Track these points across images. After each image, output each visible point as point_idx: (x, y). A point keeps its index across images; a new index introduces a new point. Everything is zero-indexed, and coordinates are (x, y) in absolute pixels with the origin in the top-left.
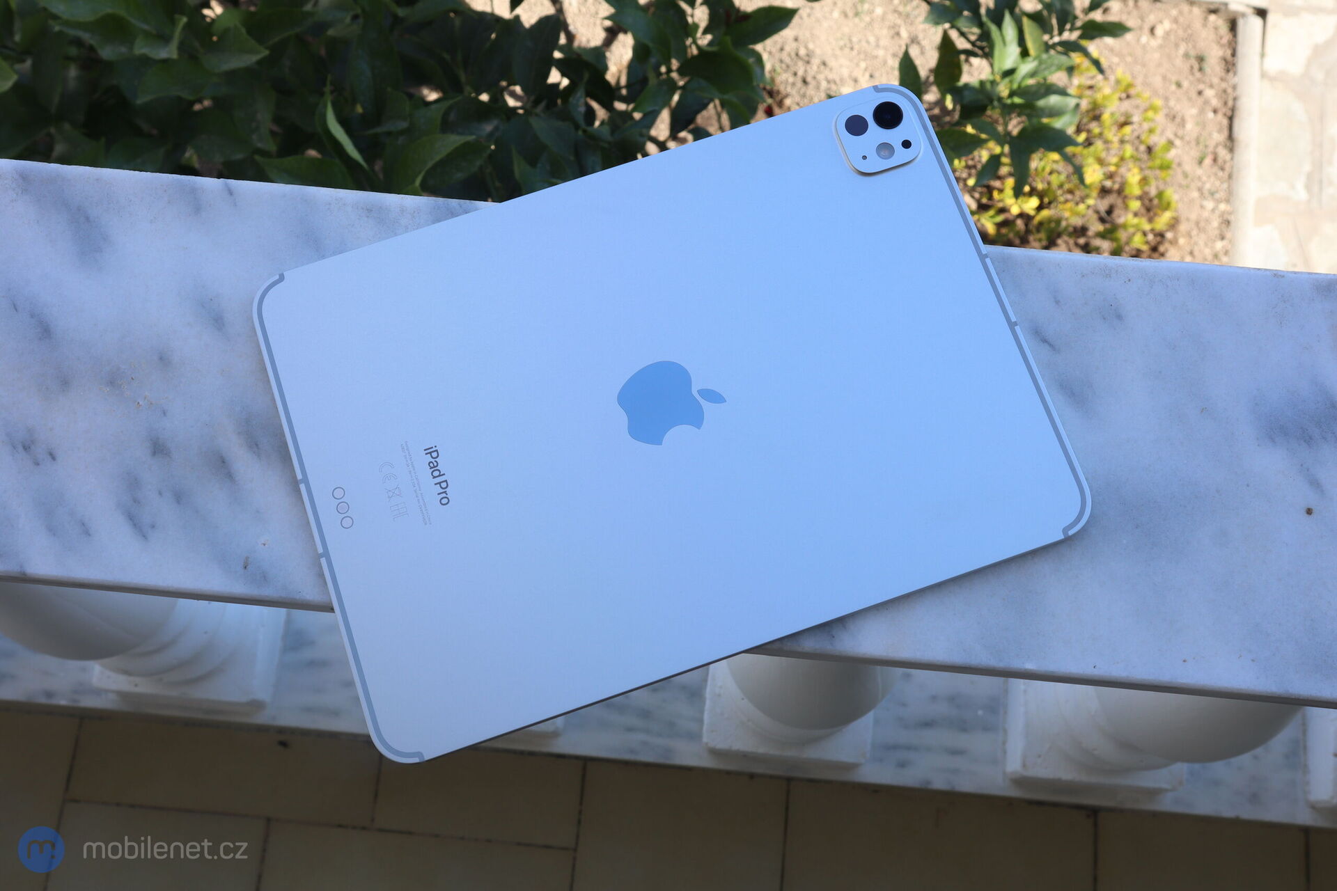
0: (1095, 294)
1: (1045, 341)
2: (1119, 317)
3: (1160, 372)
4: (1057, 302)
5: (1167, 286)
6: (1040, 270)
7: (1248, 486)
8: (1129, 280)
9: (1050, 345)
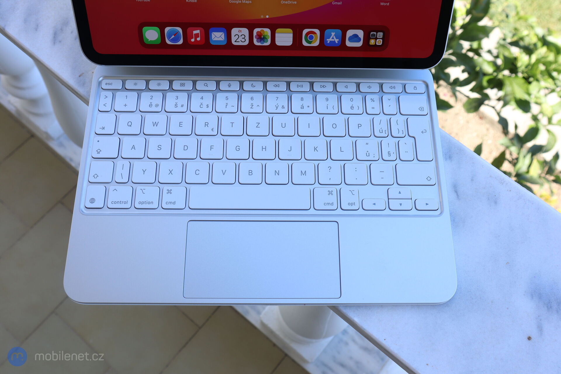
0: (491, 187)
1: (456, 192)
2: (496, 203)
3: (499, 236)
4: (472, 180)
5: (526, 204)
6: (473, 163)
7: (508, 308)
8: (510, 191)
9: (458, 195)
